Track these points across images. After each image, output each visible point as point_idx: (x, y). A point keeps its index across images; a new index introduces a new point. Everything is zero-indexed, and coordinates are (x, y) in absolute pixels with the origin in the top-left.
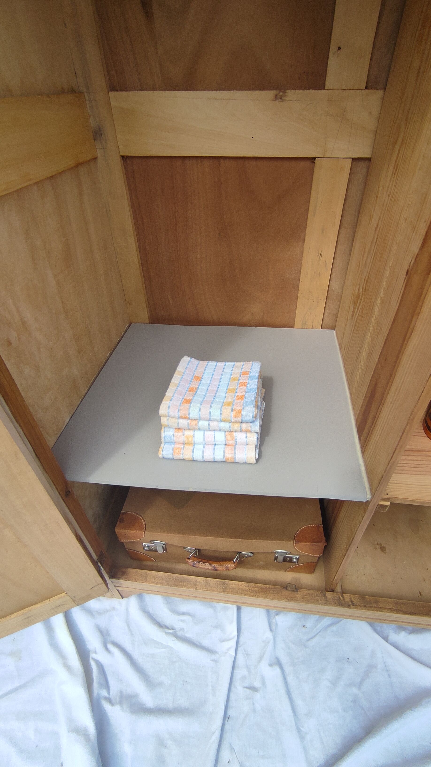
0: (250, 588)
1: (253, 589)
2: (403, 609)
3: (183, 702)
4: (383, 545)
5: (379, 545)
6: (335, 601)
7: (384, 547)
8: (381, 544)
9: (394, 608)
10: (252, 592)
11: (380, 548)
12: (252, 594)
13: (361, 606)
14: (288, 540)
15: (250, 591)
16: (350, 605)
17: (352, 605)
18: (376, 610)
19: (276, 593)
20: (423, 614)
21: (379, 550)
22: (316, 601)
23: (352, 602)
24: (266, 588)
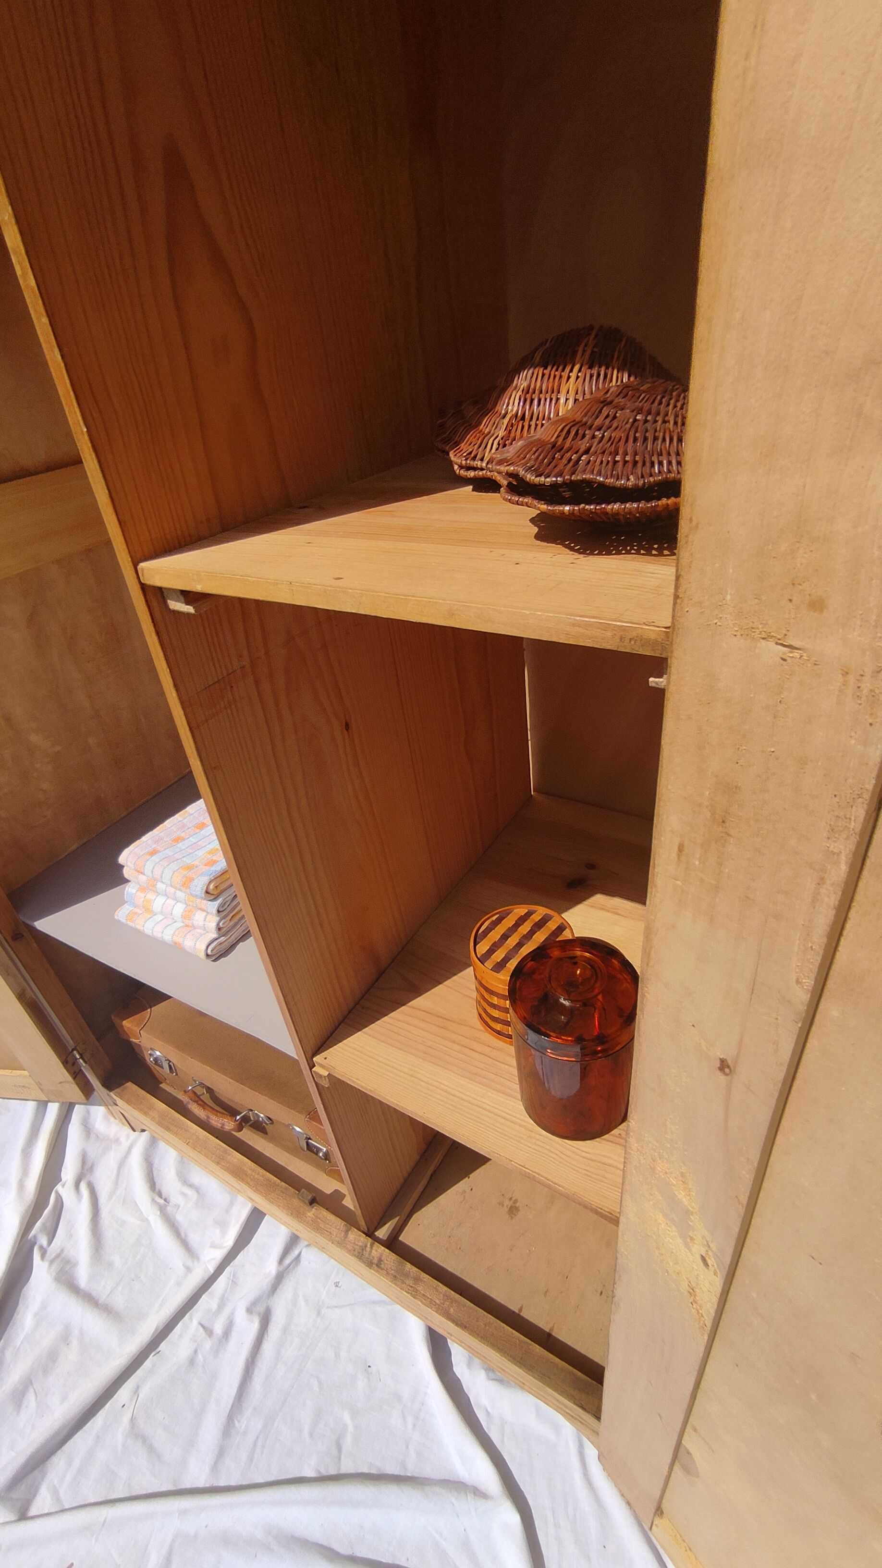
0: (254, 1174)
1: (256, 1176)
2: (452, 1310)
3: (119, 1301)
4: (517, 1205)
5: (512, 1202)
6: (357, 1247)
7: (517, 1209)
8: (516, 1201)
9: (438, 1302)
10: (252, 1180)
11: (509, 1207)
12: (251, 1183)
13: (388, 1273)
14: (300, 1112)
15: (250, 1178)
16: (373, 1263)
17: (377, 1265)
18: (407, 1290)
19: (282, 1197)
20: (478, 1335)
21: (506, 1209)
22: (329, 1234)
23: (380, 1260)
24: (274, 1183)
